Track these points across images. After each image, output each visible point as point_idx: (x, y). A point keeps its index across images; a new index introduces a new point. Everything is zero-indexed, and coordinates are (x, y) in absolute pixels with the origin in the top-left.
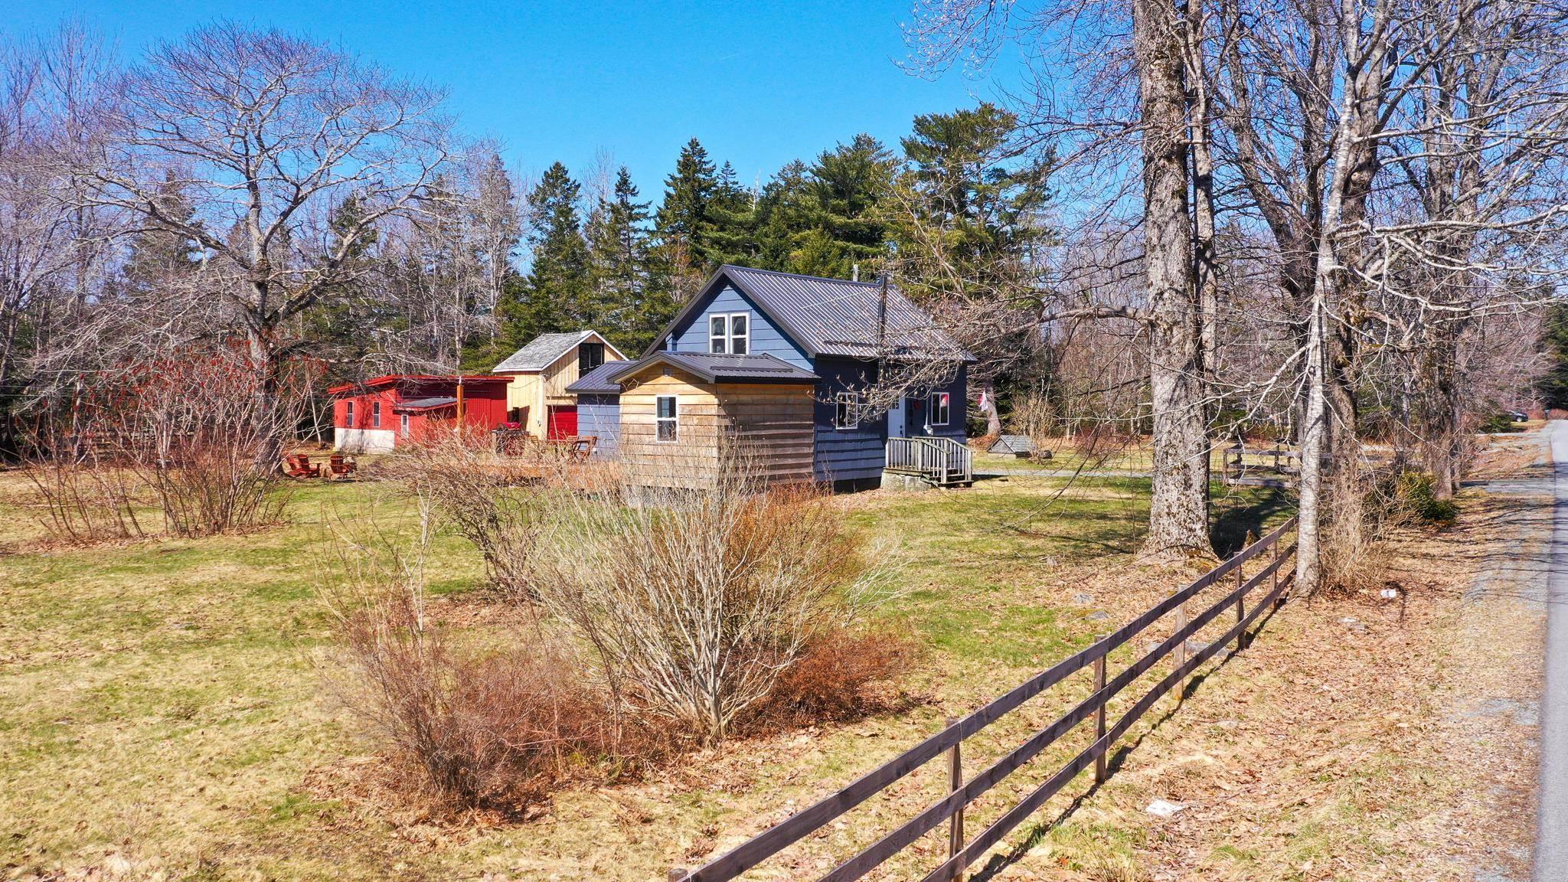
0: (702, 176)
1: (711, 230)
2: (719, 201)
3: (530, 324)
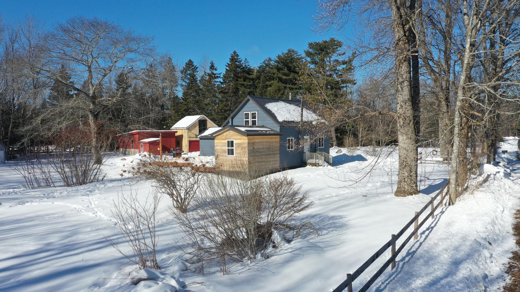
0: (238, 63)
1: (241, 81)
2: (243, 72)
3: (182, 113)
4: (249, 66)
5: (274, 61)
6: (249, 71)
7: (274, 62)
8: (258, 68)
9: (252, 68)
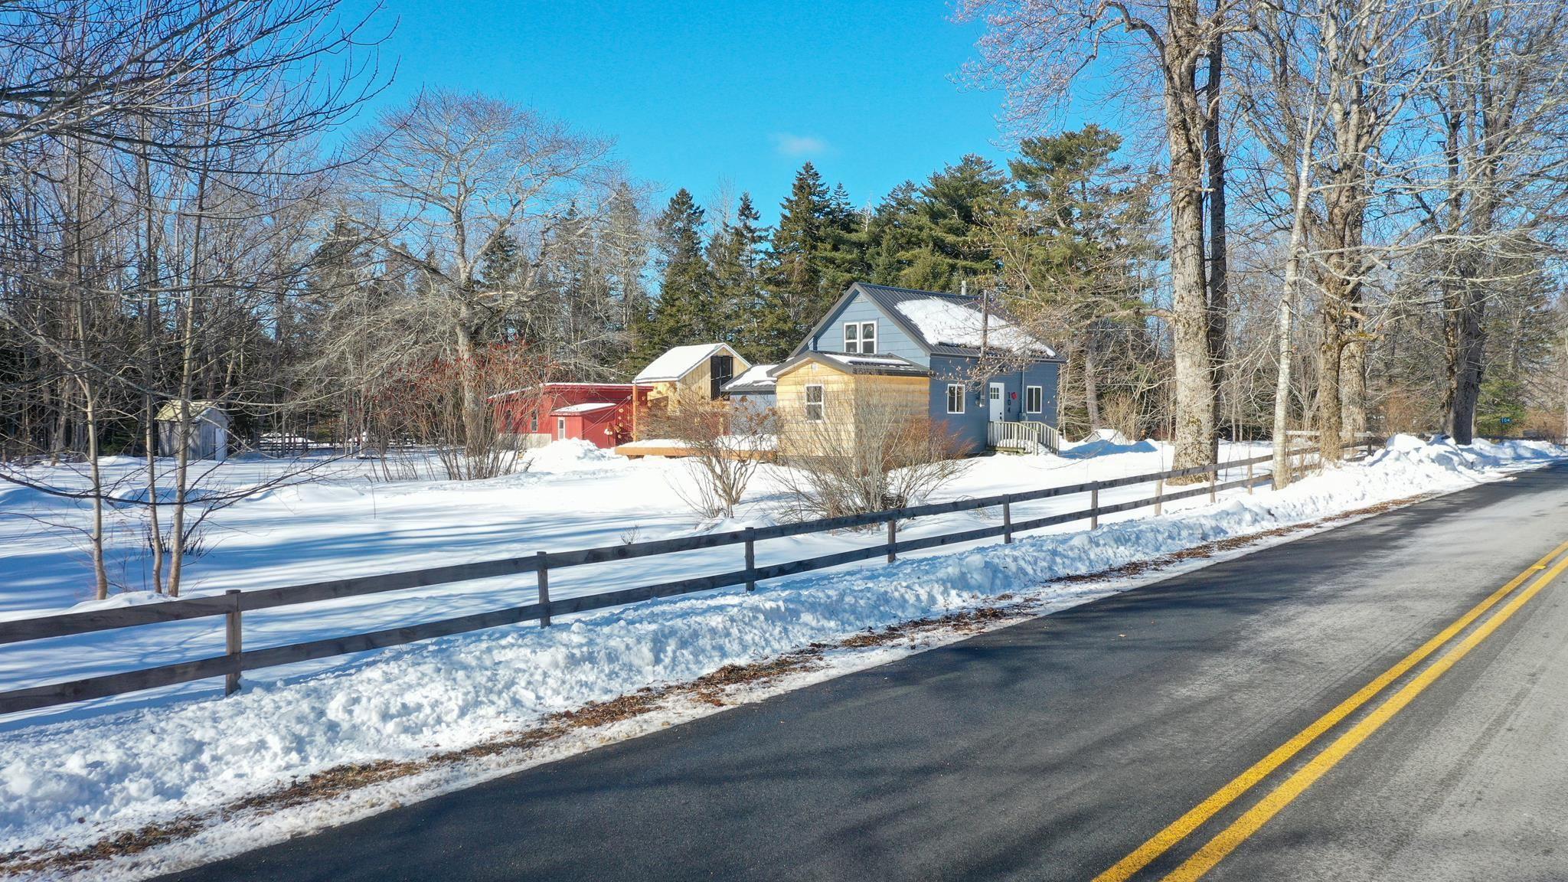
0: (815, 198)
1: (825, 250)
2: (833, 222)
3: (662, 340)
4: (847, 207)
5: (923, 192)
6: (849, 222)
7: (922, 195)
8: (874, 213)
9: (857, 211)
